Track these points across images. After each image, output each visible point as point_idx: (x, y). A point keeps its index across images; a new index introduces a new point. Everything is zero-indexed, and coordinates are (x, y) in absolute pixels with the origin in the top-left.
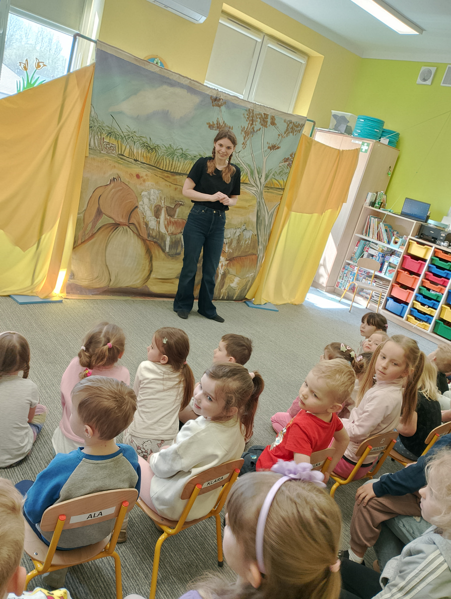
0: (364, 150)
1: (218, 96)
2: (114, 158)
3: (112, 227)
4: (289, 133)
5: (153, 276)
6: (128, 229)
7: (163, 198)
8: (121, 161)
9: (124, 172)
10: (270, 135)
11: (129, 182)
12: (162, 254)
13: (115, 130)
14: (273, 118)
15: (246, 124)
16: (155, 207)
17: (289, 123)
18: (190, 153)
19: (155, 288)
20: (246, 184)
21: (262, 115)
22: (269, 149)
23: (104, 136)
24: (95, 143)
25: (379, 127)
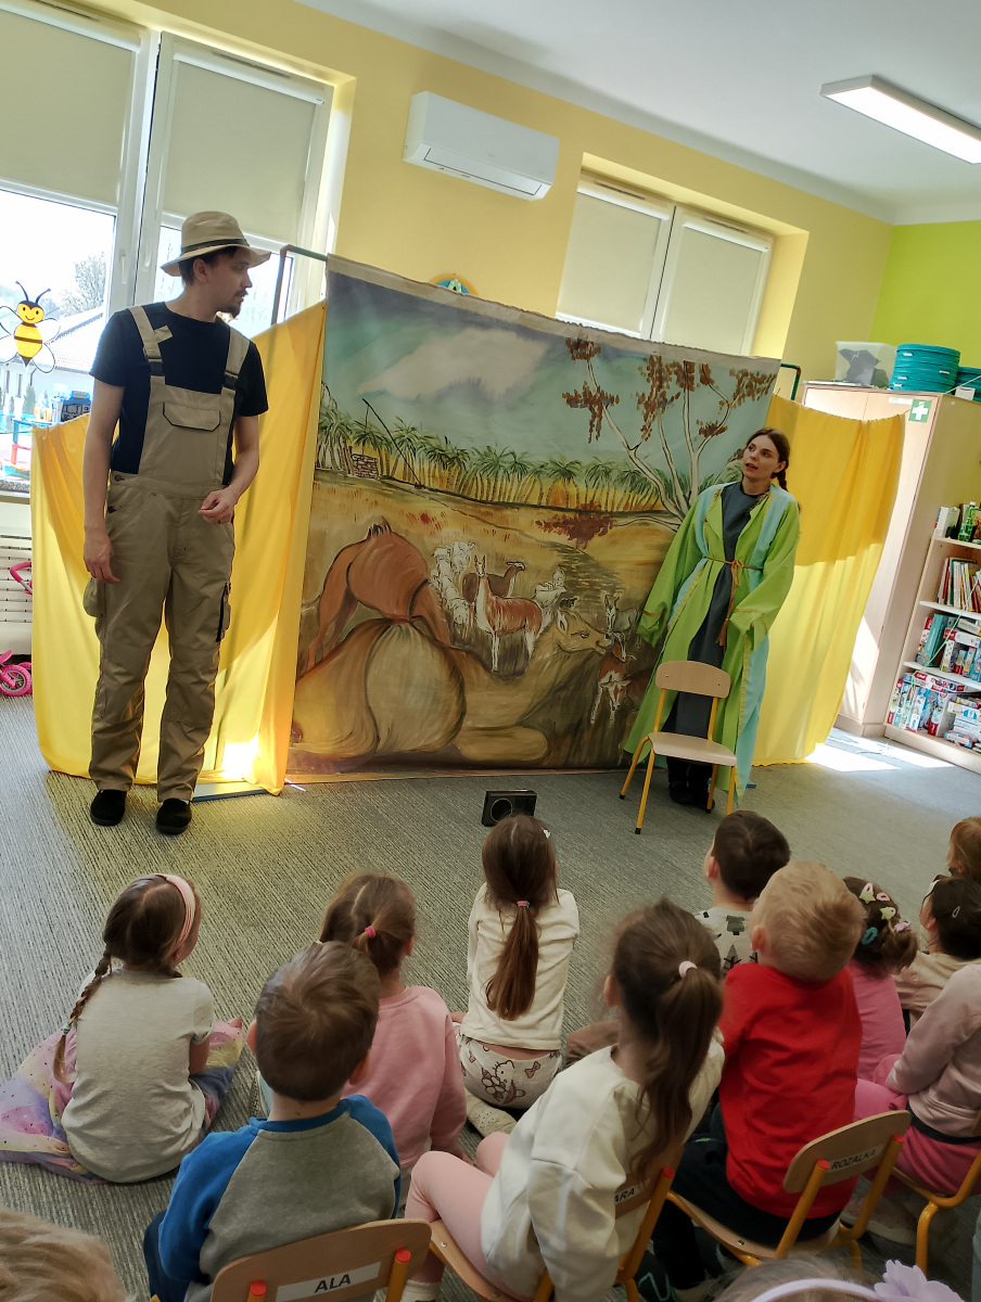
0: (918, 417)
1: (583, 338)
2: (374, 485)
4: (743, 396)
5: (467, 723)
6: (411, 630)
7: (480, 560)
8: (390, 491)
9: (395, 511)
10: (703, 404)
11: (407, 532)
12: (485, 677)
13: (373, 429)
14: (705, 370)
15: (646, 388)
16: (465, 577)
17: (741, 375)
18: (531, 460)
19: (473, 750)
20: (658, 512)
21: (679, 367)
22: (702, 435)
23: (351, 442)
24: (333, 460)
25: (949, 365)
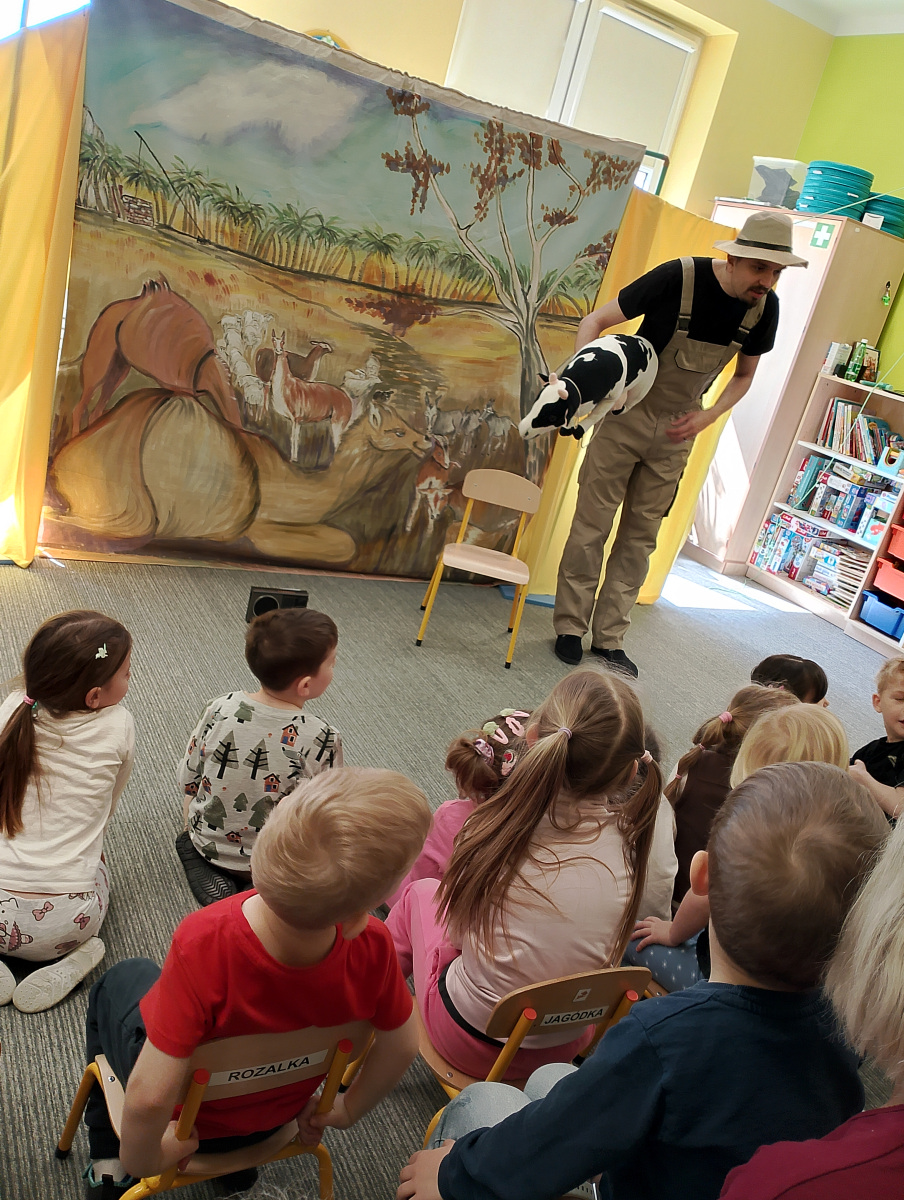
0: (820, 243)
1: (409, 90)
2: (150, 233)
3: (155, 398)
4: (599, 183)
5: (262, 515)
6: (196, 405)
7: (279, 334)
8: (167, 242)
9: (175, 267)
10: (550, 187)
11: (188, 293)
12: (283, 467)
13: (148, 168)
14: (555, 147)
15: (482, 159)
16: (260, 353)
17: (597, 158)
18: (342, 227)
19: (268, 545)
20: (492, 305)
21: (525, 139)
22: (548, 223)
23: (122, 181)
24: (98, 198)
25: (858, 187)
